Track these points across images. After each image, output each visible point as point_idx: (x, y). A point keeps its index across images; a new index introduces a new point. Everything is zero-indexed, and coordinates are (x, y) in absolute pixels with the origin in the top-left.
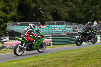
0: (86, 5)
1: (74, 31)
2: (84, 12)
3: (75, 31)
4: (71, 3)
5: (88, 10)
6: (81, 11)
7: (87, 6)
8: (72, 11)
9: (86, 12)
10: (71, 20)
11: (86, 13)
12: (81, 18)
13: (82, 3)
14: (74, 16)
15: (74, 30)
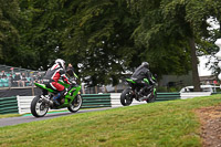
0: (41, 29)
1: (14, 84)
2: (36, 44)
3: (16, 84)
4: (7, 22)
5: (45, 38)
6: (29, 40)
7: (43, 31)
8: (9, 39)
9: (39, 43)
10: (7, 60)
11: (41, 45)
12: (29, 56)
13: (32, 23)
14: (13, 52)
15: (14, 81)
